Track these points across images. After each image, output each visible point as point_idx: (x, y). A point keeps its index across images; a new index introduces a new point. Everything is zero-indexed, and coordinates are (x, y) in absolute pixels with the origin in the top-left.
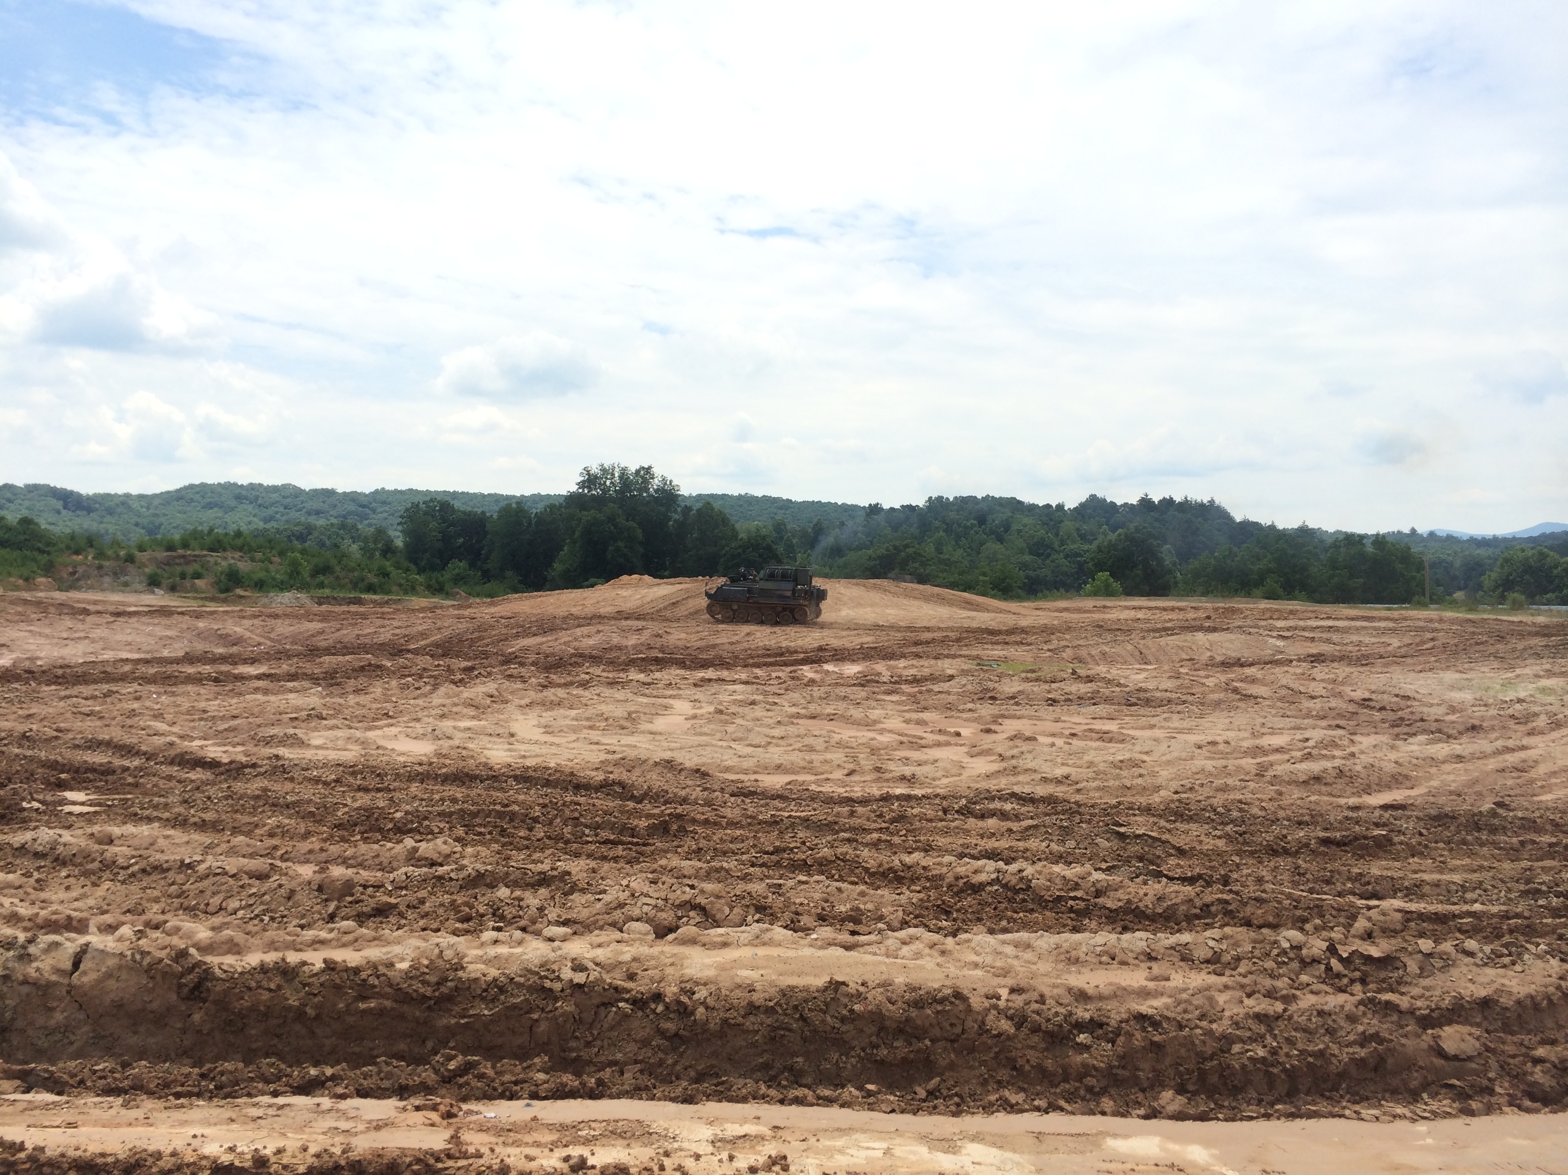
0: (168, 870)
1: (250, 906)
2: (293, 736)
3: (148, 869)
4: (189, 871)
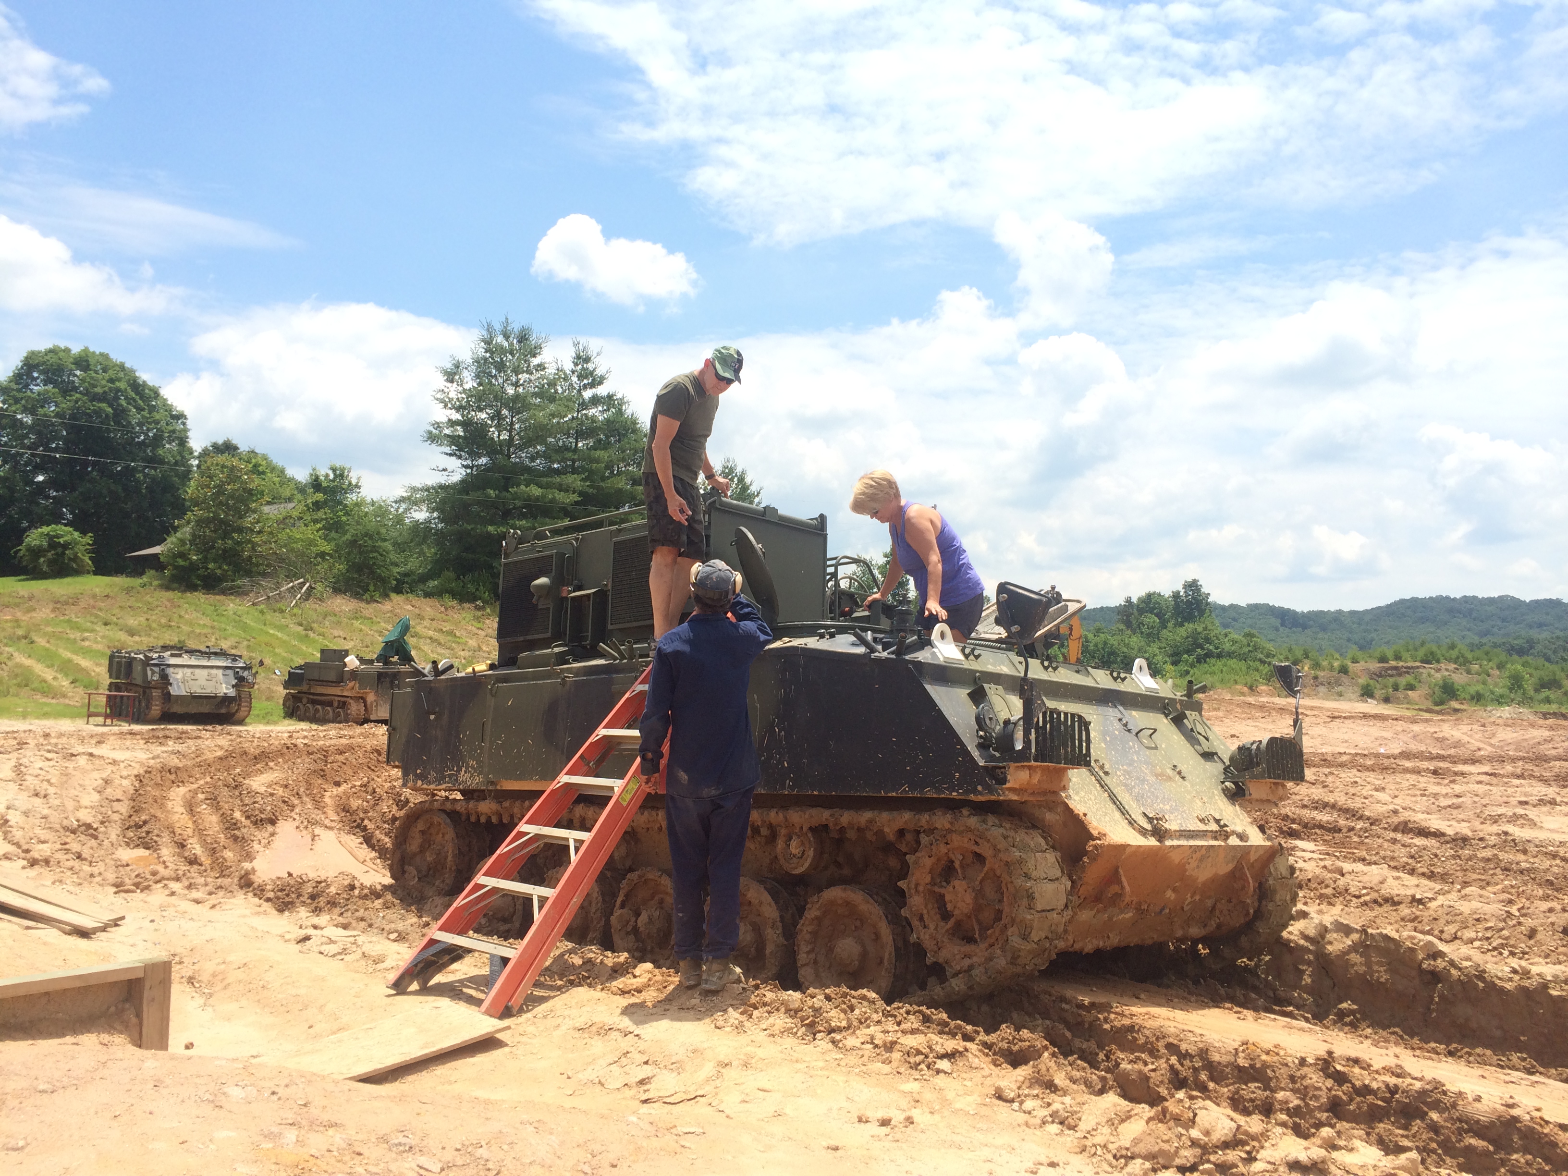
1: (1488, 939)
2: (1524, 817)
3: (1380, 900)
4: (1421, 907)
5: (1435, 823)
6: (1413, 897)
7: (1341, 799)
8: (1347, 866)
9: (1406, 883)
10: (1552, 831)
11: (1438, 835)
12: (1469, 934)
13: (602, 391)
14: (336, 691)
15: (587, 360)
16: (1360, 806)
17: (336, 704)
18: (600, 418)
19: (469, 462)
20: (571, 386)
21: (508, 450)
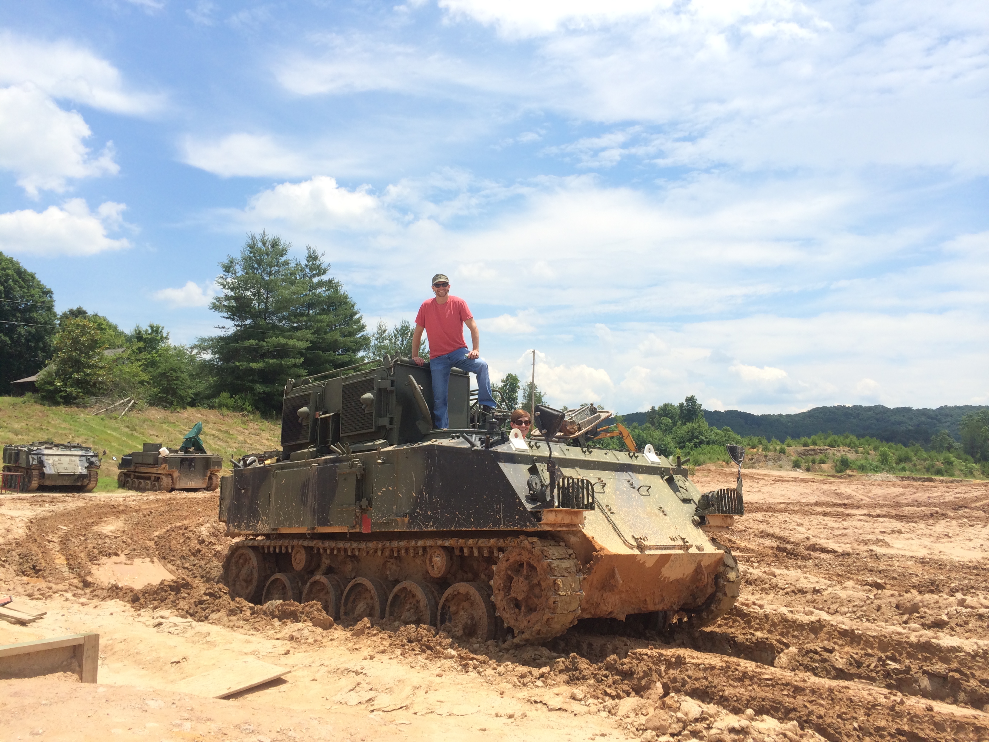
1: (854, 612)
2: (883, 541)
3: (796, 591)
4: (818, 594)
5: (831, 545)
6: (814, 588)
7: (777, 531)
8: (777, 572)
9: (811, 581)
10: (898, 549)
11: (833, 552)
12: (844, 609)
13: (325, 278)
14: (154, 470)
15: (316, 258)
16: (788, 535)
17: (153, 479)
18: (324, 295)
19: (239, 323)
20: (305, 275)
21: (265, 315)
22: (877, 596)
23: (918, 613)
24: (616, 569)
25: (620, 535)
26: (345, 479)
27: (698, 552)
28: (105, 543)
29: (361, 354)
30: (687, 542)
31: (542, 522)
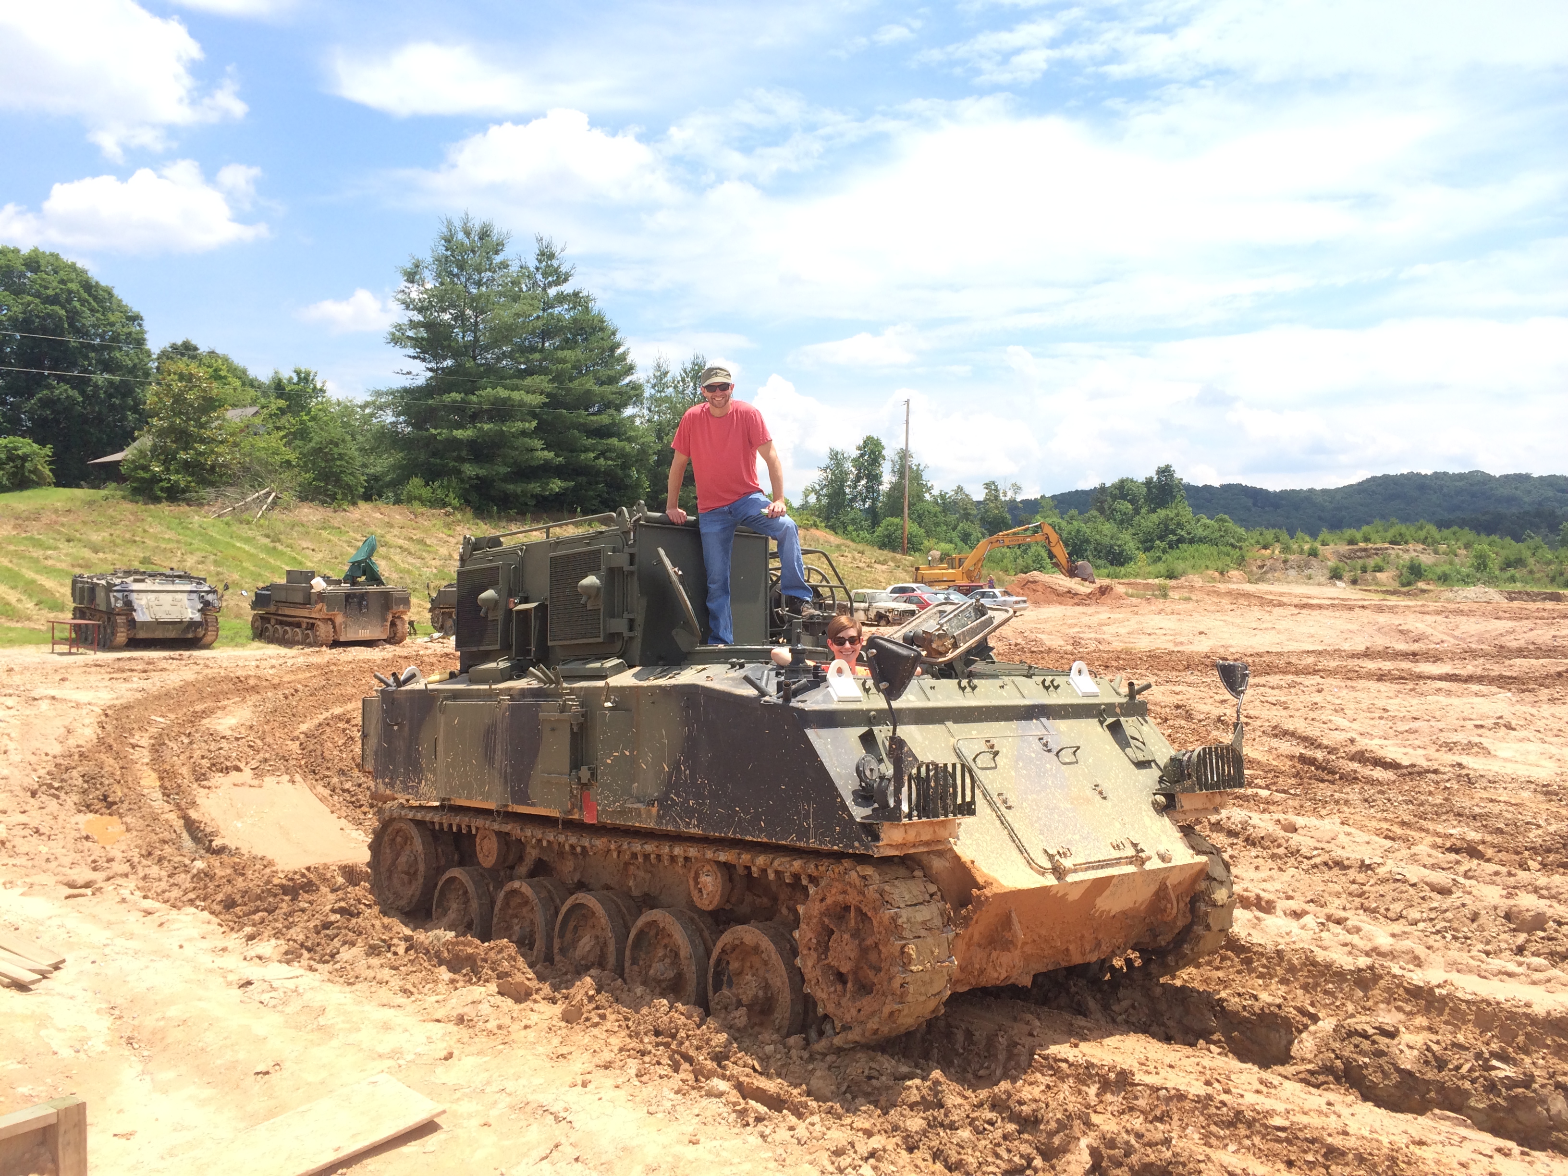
0: (1349, 867)
1: (1432, 920)
2: (1479, 745)
3: (1330, 863)
4: (1369, 872)
5: (1393, 752)
6: (1363, 861)
7: (1300, 725)
8: (1300, 821)
9: (1357, 840)
10: (1505, 760)
11: (1394, 766)
12: (1414, 914)
13: (567, 288)
14: (305, 613)
15: (551, 256)
16: (1319, 734)
17: (304, 626)
18: (567, 316)
19: (433, 365)
20: (535, 284)
21: (474, 351)
22: (1470, 874)
23: (1545, 930)
24: (1013, 915)
25: (1021, 849)
26: (553, 730)
27: (1163, 865)
28: (221, 748)
29: (629, 411)
30: (1142, 851)
31: (881, 843)
